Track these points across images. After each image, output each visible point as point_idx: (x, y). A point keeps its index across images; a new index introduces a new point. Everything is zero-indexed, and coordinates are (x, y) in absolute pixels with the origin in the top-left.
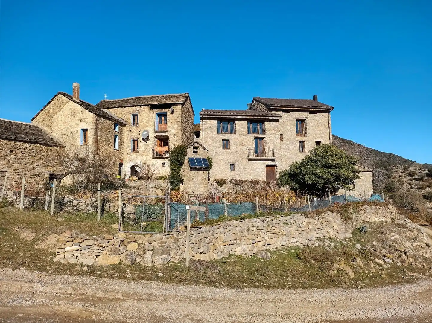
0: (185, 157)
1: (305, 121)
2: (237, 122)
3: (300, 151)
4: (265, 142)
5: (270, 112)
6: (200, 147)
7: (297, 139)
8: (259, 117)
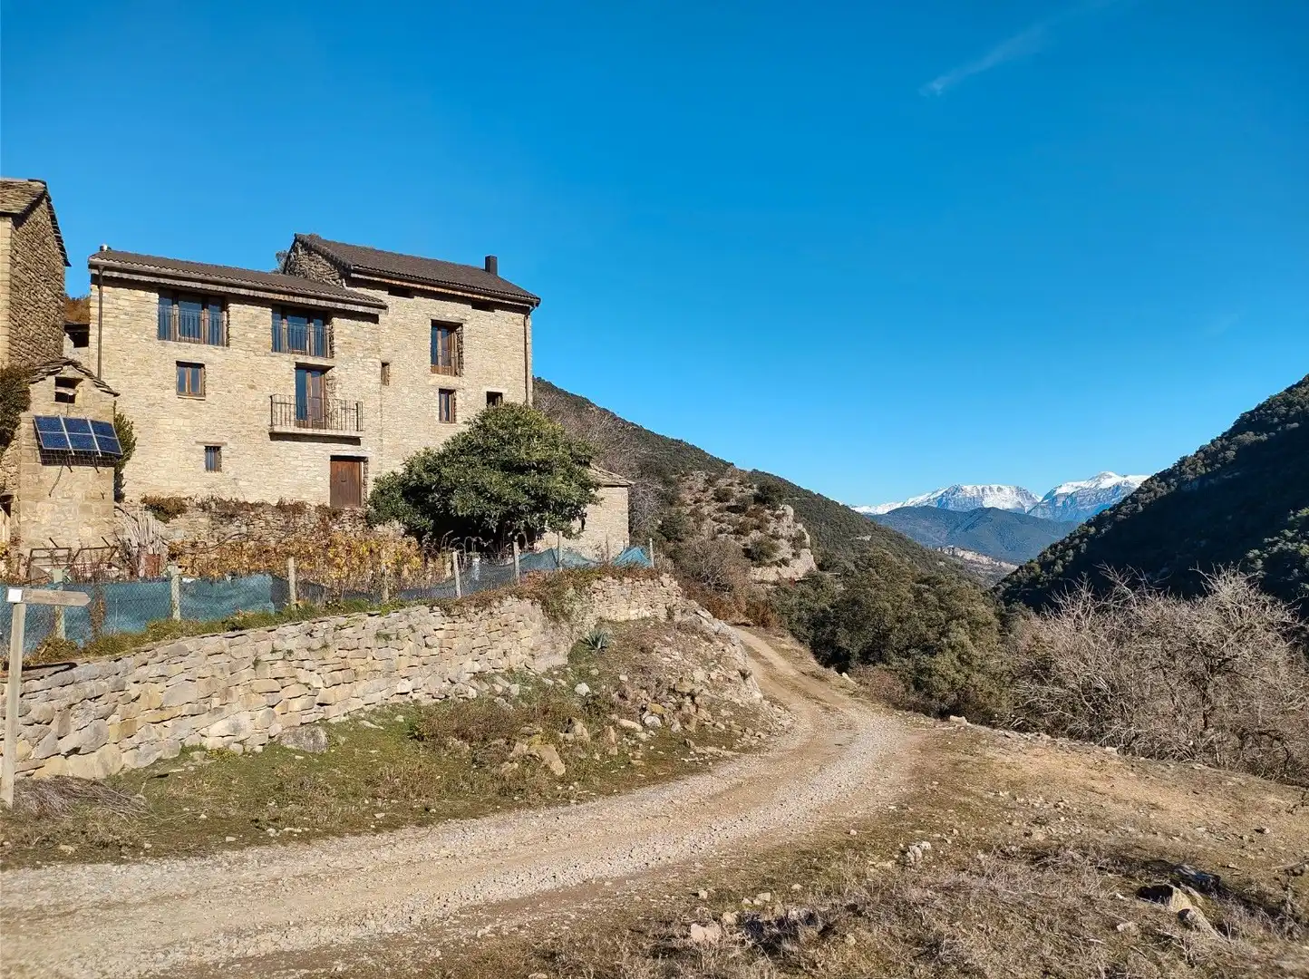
0: (22, 415)
1: (460, 328)
2: (233, 307)
3: (440, 419)
4: (330, 382)
5: (350, 289)
6: (87, 380)
7: (431, 382)
8: (313, 302)
